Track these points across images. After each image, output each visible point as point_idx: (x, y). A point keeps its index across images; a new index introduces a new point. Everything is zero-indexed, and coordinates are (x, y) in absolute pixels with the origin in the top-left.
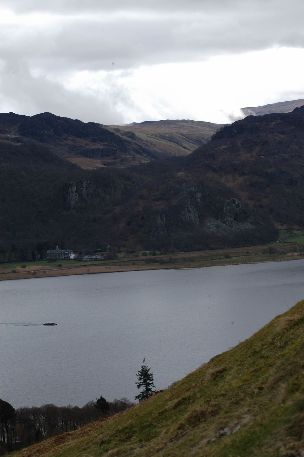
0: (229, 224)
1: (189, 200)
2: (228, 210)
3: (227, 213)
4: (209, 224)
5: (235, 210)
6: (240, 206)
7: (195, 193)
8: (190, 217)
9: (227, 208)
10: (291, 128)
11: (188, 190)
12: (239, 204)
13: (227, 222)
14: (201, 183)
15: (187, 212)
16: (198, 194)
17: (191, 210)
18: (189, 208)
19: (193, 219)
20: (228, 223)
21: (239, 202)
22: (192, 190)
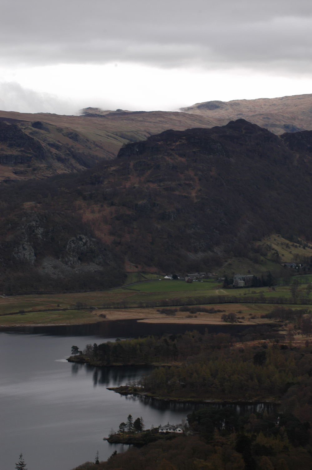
0: (71, 264)
1: (26, 236)
2: (72, 249)
3: (70, 252)
4: (46, 264)
5: (82, 248)
6: (88, 244)
7: (36, 228)
8: (24, 255)
9: (71, 246)
10: (194, 150)
11: (28, 224)
12: (87, 241)
13: (68, 261)
14: (45, 217)
15: (22, 249)
16: (39, 229)
17: (26, 247)
18: (24, 245)
19: (28, 258)
20: (69, 264)
21: (88, 239)
22: (34, 225)
